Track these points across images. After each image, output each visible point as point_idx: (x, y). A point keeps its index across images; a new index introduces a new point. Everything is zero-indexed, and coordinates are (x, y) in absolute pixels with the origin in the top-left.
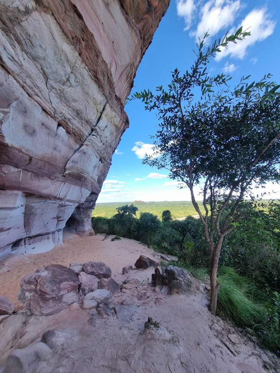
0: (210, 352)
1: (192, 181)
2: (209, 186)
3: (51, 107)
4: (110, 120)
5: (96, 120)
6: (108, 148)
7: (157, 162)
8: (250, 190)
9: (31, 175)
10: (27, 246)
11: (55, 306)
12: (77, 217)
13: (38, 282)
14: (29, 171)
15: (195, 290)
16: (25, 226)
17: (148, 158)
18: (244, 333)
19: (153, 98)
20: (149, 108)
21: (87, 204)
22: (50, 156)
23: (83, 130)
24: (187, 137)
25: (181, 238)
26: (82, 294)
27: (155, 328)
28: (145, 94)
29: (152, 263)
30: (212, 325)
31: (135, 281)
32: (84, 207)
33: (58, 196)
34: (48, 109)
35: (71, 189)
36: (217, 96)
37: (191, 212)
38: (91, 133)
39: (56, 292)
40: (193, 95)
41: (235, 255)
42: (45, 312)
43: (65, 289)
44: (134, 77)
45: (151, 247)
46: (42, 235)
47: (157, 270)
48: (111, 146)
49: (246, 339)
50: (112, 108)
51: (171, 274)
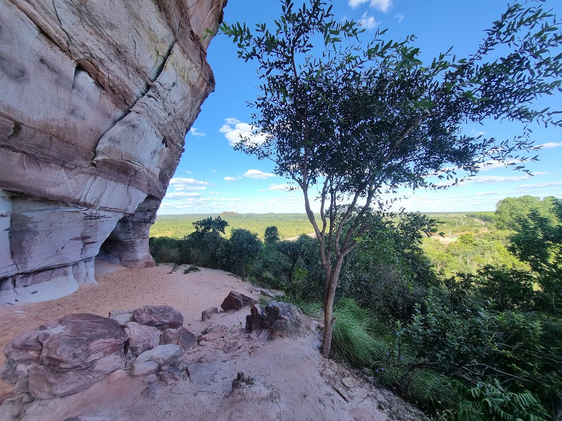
0: (319, 404)
1: (307, 181)
2: (330, 188)
3: (61, 30)
4: (181, 73)
5: (156, 69)
6: (179, 123)
7: (257, 148)
8: (379, 194)
9: (22, 158)
10: (20, 289)
11: (80, 379)
12: (122, 236)
13: (44, 345)
14: (17, 151)
15: (305, 330)
16: (12, 253)
17: (244, 141)
18: (361, 375)
19: (252, 40)
20: (244, 55)
21: (140, 216)
22: (62, 125)
23: (131, 85)
24: (302, 113)
25: (291, 265)
26: (131, 356)
27: (247, 386)
28: (238, 29)
29: (247, 301)
30: (323, 370)
31: (220, 328)
32: (134, 220)
33: (82, 200)
34: (52, 32)
35: (109, 190)
36: (344, 53)
37: (305, 228)
38: (146, 92)
39: (82, 358)
40: (312, 47)
41: (357, 282)
42: (59, 391)
43: (98, 351)
44: (225, 5)
45: (247, 279)
46: (53, 269)
47: (254, 310)
48: (182, 120)
49: (362, 380)
50: (184, 52)
51: (273, 312)
